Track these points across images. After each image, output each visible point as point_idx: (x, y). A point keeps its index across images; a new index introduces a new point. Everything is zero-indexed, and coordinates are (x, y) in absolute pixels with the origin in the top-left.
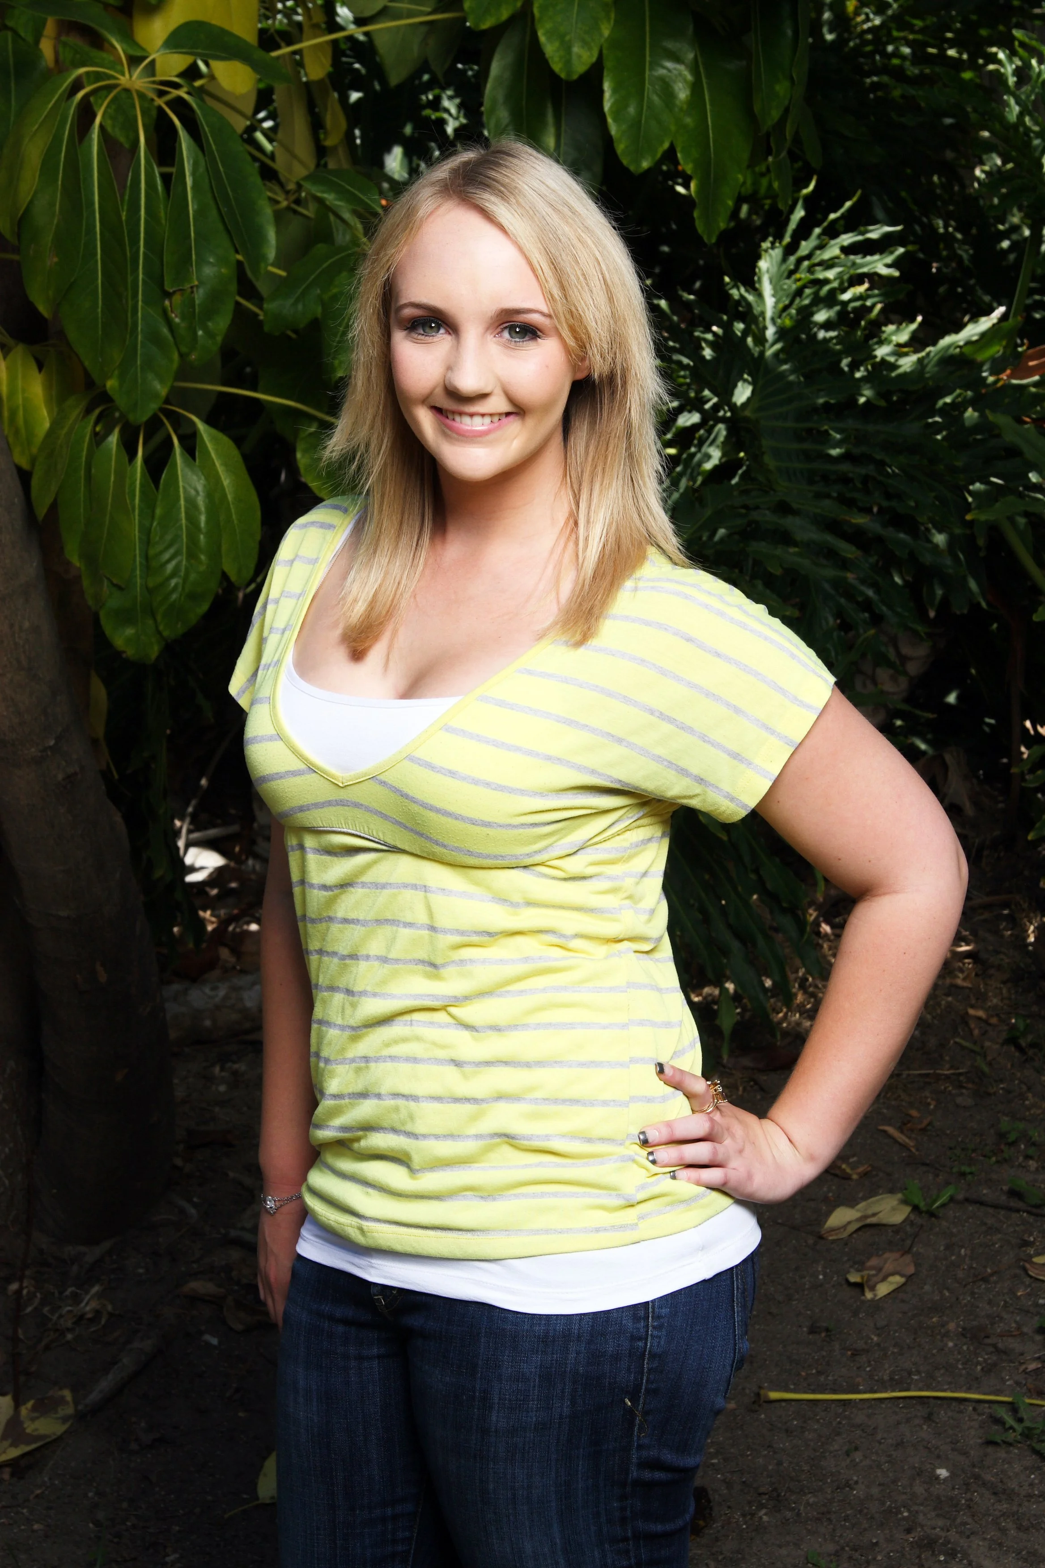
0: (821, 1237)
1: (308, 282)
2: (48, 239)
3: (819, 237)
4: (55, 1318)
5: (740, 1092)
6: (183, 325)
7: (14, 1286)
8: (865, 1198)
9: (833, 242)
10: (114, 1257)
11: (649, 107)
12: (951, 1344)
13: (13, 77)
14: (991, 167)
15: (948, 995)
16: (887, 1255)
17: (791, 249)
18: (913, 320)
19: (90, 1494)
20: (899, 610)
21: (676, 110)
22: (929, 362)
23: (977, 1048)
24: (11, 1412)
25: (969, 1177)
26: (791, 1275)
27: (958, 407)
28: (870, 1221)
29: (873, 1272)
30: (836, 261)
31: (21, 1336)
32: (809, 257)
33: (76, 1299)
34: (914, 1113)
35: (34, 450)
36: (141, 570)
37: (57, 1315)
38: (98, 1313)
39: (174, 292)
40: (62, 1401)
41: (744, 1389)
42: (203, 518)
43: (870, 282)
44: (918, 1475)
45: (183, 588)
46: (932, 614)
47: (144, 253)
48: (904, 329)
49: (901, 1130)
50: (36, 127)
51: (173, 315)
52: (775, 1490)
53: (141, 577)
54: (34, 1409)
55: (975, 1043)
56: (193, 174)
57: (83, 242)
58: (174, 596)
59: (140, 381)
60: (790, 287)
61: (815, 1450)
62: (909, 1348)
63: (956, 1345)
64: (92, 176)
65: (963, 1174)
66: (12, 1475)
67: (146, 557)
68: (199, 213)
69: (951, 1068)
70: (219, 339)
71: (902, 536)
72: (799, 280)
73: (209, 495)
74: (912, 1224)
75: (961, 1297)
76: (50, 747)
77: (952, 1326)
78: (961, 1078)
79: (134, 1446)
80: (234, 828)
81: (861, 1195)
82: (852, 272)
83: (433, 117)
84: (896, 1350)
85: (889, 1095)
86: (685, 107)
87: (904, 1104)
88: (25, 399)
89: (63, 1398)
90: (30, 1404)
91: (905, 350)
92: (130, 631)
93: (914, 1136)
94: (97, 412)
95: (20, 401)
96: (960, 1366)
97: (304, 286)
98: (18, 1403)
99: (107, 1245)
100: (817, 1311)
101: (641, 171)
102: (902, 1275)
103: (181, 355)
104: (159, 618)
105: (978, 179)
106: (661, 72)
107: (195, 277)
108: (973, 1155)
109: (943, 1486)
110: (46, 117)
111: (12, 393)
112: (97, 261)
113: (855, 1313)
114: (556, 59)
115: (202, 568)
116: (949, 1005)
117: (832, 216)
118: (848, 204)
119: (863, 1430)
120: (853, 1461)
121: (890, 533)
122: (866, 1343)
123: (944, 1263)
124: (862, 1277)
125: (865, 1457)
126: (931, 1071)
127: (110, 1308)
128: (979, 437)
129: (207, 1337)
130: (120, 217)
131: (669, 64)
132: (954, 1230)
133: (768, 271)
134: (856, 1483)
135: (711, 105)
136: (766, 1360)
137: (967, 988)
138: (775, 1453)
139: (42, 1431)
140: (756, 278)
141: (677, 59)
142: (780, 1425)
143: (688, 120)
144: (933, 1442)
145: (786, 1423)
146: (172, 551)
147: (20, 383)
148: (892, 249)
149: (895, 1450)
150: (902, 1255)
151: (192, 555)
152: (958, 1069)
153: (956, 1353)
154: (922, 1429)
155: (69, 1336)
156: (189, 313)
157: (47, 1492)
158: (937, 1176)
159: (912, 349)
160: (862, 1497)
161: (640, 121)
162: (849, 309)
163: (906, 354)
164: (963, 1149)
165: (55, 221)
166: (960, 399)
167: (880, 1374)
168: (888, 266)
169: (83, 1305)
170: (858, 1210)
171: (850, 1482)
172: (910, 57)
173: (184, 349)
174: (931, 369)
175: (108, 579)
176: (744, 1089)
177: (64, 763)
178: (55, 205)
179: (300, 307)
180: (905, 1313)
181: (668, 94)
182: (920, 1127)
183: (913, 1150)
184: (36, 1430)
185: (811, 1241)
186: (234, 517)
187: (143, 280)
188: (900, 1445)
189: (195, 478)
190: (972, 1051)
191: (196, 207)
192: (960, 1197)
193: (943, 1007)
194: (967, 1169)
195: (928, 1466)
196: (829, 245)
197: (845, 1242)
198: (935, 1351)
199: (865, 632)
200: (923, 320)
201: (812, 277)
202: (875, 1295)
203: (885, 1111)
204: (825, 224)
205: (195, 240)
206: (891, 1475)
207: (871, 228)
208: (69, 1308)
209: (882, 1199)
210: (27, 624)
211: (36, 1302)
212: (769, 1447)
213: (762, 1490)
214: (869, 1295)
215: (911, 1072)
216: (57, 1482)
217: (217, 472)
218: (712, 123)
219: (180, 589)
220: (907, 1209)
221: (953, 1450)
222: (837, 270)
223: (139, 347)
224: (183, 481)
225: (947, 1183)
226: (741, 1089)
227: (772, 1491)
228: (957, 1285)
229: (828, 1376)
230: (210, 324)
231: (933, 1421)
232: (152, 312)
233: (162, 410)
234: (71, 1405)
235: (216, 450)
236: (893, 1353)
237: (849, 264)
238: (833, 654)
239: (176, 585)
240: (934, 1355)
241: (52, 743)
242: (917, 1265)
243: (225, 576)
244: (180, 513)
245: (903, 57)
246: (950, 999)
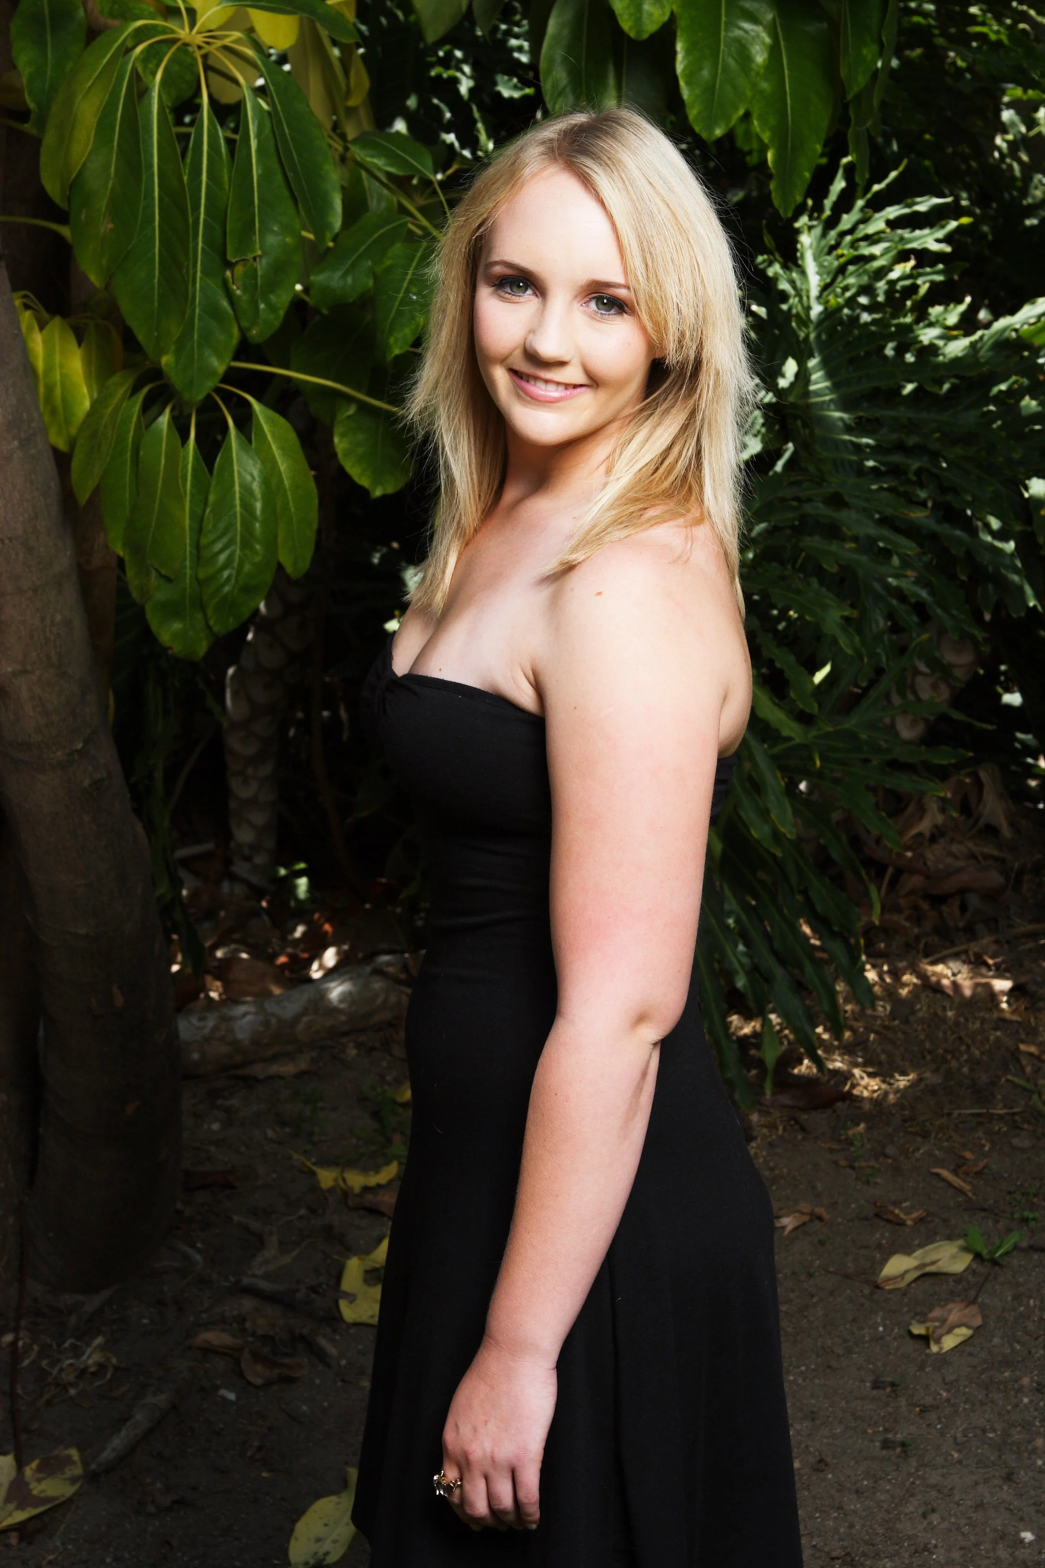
0: (878, 1287)
1: (358, 253)
2: (102, 204)
3: (862, 209)
4: (55, 1372)
5: (780, 1132)
6: (245, 298)
7: (8, 1338)
8: (921, 1246)
9: (877, 215)
10: (115, 1307)
11: (723, 70)
12: (1026, 1400)
13: (48, 29)
14: (1015, 136)
15: (996, 1029)
16: (950, 1306)
17: (831, 223)
18: (960, 301)
19: (108, 1560)
20: (955, 612)
21: (753, 74)
22: (982, 347)
23: (1030, 1086)
24: (13, 1474)
25: (1032, 1224)
26: (848, 1326)
27: (1015, 394)
28: (928, 1269)
29: (937, 1324)
30: (883, 235)
31: (20, 1392)
32: (851, 231)
33: (76, 1351)
34: (968, 1155)
35: (73, 431)
36: (190, 561)
37: (56, 1369)
38: (102, 1367)
39: (237, 262)
40: (69, 1460)
41: (807, 1447)
42: (258, 505)
43: (916, 259)
44: (1001, 1538)
45: (237, 579)
46: (987, 617)
47: (205, 220)
48: (953, 309)
49: (955, 1172)
50: (90, 84)
51: (235, 287)
52: (848, 1554)
53: (191, 568)
54: (39, 1469)
55: (1028, 1080)
56: (258, 136)
57: (141, 206)
58: (227, 589)
59: (196, 357)
60: (831, 264)
61: (888, 1512)
62: (982, 1404)
63: (1031, 1401)
64: (151, 137)
65: (1025, 1221)
66: (21, 1539)
67: (197, 547)
68: (262, 178)
69: (1005, 1107)
70: (282, 313)
71: (958, 533)
72: (842, 256)
73: (266, 482)
74: (974, 1273)
75: (1033, 1351)
76: (77, 751)
77: (1026, 1381)
78: (1017, 1118)
79: (151, 1509)
80: (210, 846)
81: (916, 1242)
82: (900, 247)
83: (445, 75)
84: (967, 1407)
85: (940, 1135)
86: (762, 71)
87: (956, 1145)
88: (63, 376)
89: (69, 1457)
90: (34, 1464)
91: (955, 333)
92: (177, 626)
93: (969, 1179)
94: (145, 390)
95: (58, 377)
96: (1038, 1424)
97: (354, 258)
98: (20, 1464)
99: (105, 1294)
100: (880, 1364)
101: (713, 138)
102: (969, 1327)
103: (241, 330)
104: (210, 612)
105: (999, 149)
106: (737, 33)
107: (258, 246)
108: (1035, 1200)
109: (1029, 1551)
110: (101, 73)
111: (49, 369)
112: (154, 228)
113: (921, 1368)
114: (626, 17)
115: (258, 559)
116: (998, 1039)
117: (876, 187)
118: (893, 174)
119: (939, 1491)
120: (930, 1523)
121: (944, 529)
122: (935, 1399)
123: (1013, 1314)
124: (927, 1329)
125: (943, 1519)
126: (984, 1111)
127: (114, 1361)
128: (1037, 427)
129: (223, 1392)
130: (182, 180)
131: (747, 26)
132: (1021, 1280)
133: (811, 246)
134: (936, 1546)
135: (789, 70)
136: (829, 1417)
137: (1017, 1022)
138: (845, 1515)
139: (50, 1493)
140: (798, 254)
141: (754, 20)
142: (849, 1485)
143: (765, 85)
144: (1015, 1503)
145: (855, 1483)
146: (225, 540)
147: (57, 358)
148: (943, 222)
149: (975, 1512)
150: (967, 1306)
151: (246, 545)
152: (1012, 1108)
153: (1032, 1410)
154: (1002, 1489)
155: (72, 1392)
156: (251, 284)
157: (60, 1558)
158: (997, 1222)
159: (961, 332)
160: (943, 1562)
161: (714, 86)
162: (898, 287)
163: (956, 338)
164: (1023, 1194)
165: (110, 185)
166: (1016, 386)
167: (952, 1432)
168: (938, 241)
169: (85, 1357)
170: (915, 1258)
171: (929, 1546)
172: (934, 14)
173: (245, 324)
174: (984, 353)
175: (156, 570)
176: (785, 1129)
177: (90, 768)
178: (110, 167)
179: (349, 280)
180: (974, 1367)
181: (745, 57)
182: (975, 1169)
183: (970, 1194)
184: (42, 1491)
185: (867, 1291)
186: (291, 504)
187: (203, 249)
188: (980, 1506)
189: (251, 462)
190: (1025, 1089)
191: (260, 171)
192: (1024, 1244)
193: (991, 1042)
194: (1031, 1215)
195: (1012, 1529)
196: (873, 219)
197: (904, 1292)
198: (1009, 1408)
199: (919, 636)
200: (972, 301)
201: (856, 253)
202: (941, 1349)
203: (937, 1152)
204: (869, 196)
205: (259, 207)
206: (972, 1538)
207: (919, 199)
208: (71, 1361)
209: (941, 1246)
210: (58, 618)
211: (33, 1355)
212: (838, 1508)
213: (835, 1554)
214: (934, 1348)
215: (963, 1111)
216: (70, 1547)
217: (274, 457)
218: (790, 88)
219: (233, 581)
220: (968, 1258)
221: (1037, 1511)
222: (883, 245)
223: (196, 321)
224: (238, 466)
225: (1009, 1230)
226: (781, 1128)
227: (846, 1555)
228: (1027, 1338)
229: (896, 1434)
230: (272, 297)
231: (1015, 1482)
232: (212, 285)
233: (218, 390)
234: (79, 1464)
235: (273, 433)
236: (965, 1409)
237: (897, 239)
238: (884, 659)
239: (229, 577)
240: (1008, 1412)
241: (80, 746)
242: (985, 1317)
243: (280, 567)
244: (234, 499)
245: (925, 15)
246: (998, 1033)
